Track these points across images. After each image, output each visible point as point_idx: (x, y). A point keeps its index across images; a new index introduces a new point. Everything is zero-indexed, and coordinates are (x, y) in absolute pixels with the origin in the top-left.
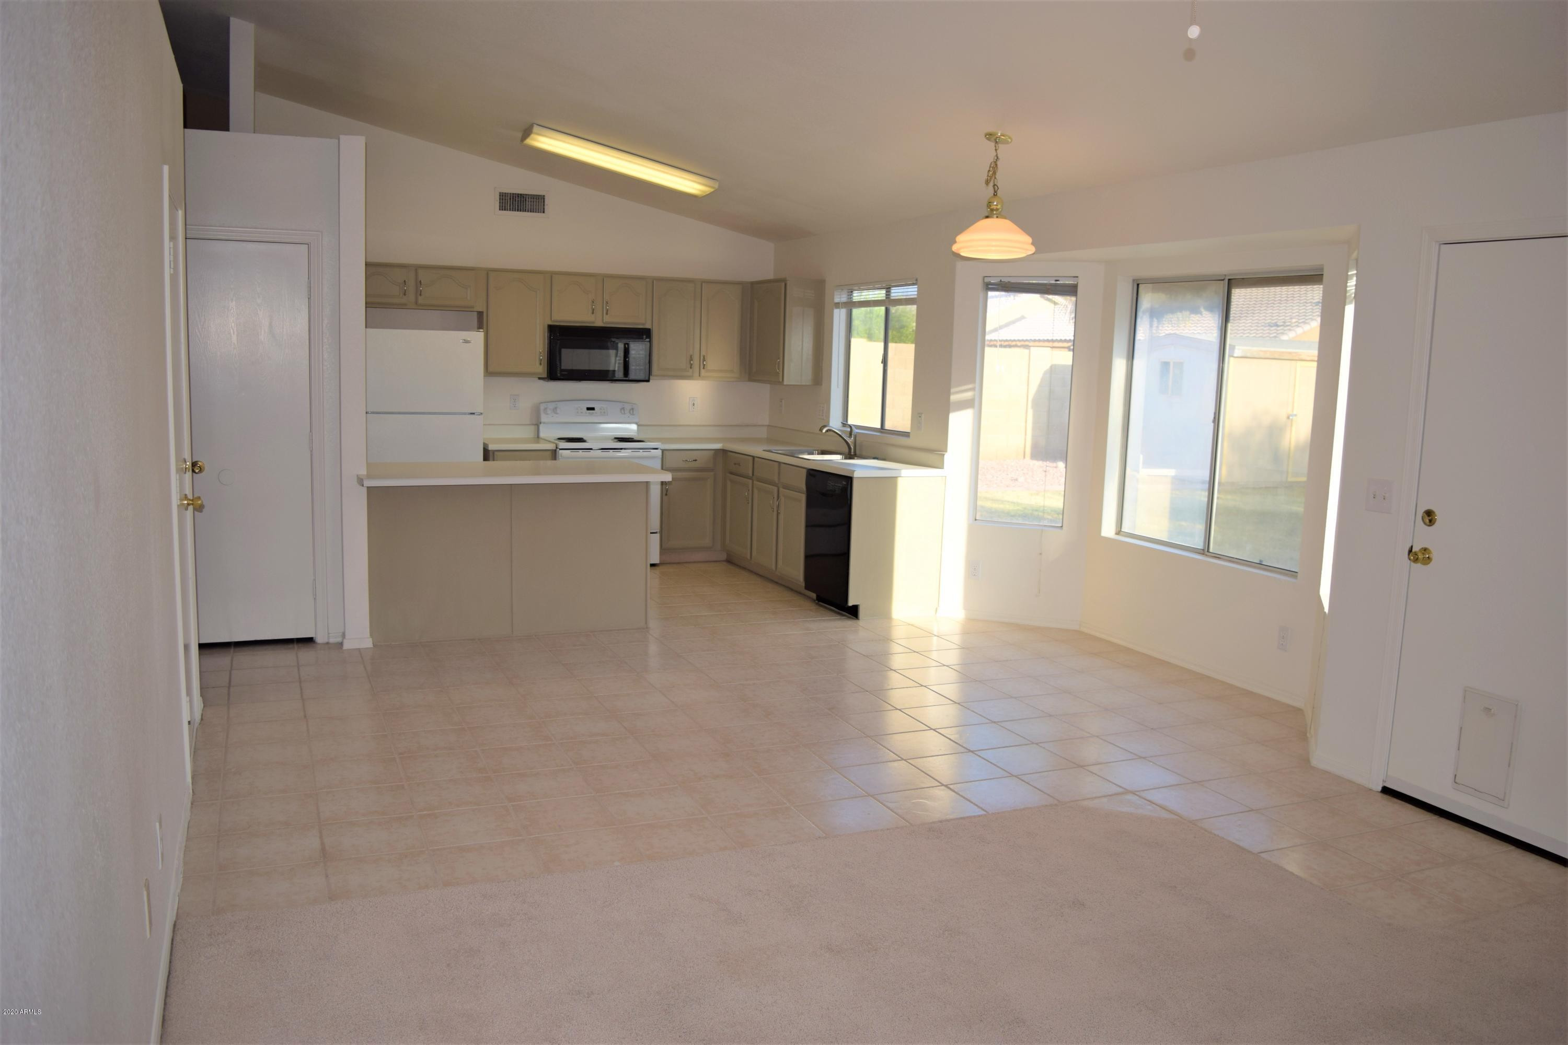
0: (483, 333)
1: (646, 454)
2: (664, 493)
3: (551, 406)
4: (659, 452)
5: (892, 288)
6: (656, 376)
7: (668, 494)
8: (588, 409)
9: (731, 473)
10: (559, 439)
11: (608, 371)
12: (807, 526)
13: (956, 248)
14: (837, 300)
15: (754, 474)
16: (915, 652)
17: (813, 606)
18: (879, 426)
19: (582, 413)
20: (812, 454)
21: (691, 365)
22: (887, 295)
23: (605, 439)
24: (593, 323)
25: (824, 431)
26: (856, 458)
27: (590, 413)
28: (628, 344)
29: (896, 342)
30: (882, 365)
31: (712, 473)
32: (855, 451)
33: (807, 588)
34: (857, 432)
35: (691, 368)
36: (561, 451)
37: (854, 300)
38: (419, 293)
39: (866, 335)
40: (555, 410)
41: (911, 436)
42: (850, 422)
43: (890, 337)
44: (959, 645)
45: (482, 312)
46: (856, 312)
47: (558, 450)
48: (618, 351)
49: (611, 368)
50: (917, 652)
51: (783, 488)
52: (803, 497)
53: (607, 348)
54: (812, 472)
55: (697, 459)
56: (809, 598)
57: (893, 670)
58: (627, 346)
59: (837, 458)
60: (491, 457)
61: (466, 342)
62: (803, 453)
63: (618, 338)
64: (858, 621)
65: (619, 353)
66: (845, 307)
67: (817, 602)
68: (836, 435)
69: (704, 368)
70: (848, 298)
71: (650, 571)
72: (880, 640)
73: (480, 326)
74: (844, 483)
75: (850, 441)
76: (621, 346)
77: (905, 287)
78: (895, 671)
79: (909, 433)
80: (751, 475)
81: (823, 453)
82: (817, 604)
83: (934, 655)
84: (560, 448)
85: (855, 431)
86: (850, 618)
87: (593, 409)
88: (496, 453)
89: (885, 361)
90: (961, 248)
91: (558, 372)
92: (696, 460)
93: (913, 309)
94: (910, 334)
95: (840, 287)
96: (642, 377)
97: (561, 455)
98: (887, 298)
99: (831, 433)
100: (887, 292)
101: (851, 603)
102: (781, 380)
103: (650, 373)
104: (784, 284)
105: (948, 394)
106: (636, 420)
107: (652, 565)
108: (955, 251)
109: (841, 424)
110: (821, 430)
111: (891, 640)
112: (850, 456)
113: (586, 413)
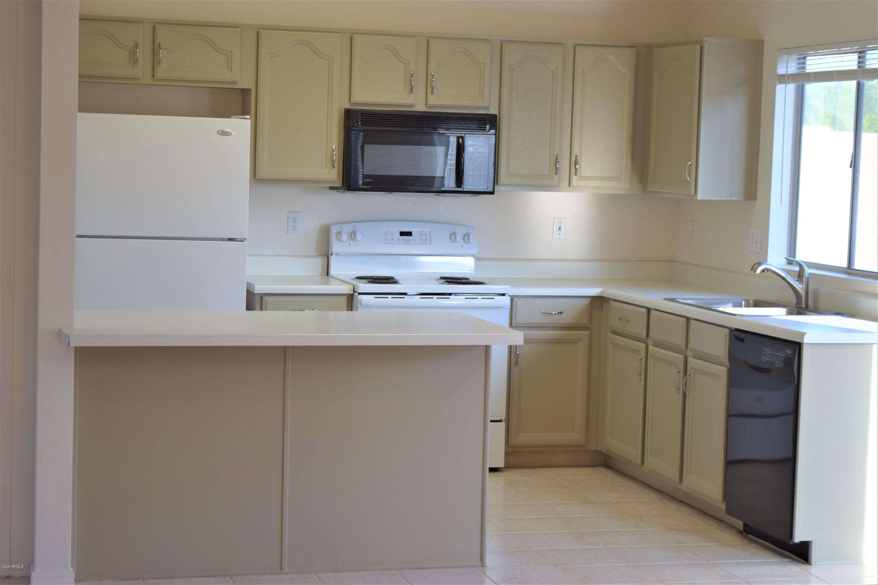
0: (250, 120)
1: (487, 302)
2: (513, 361)
3: (348, 228)
4: (506, 300)
5: (868, 52)
6: (504, 185)
7: (518, 362)
8: (402, 234)
9: (614, 333)
10: (359, 278)
12: (729, 415)
14: (781, 70)
15: (651, 334)
17: (738, 540)
18: (845, 265)
19: (393, 239)
21: (557, 169)
22: (859, 63)
23: (427, 278)
24: (412, 106)
25: (759, 271)
26: (808, 313)
27: (404, 240)
28: (463, 138)
30: (851, 170)
31: (587, 332)
32: (807, 303)
33: (729, 511)
34: (810, 274)
35: (556, 173)
36: (361, 297)
37: (808, 71)
38: (155, 61)
39: (829, 121)
40: (353, 235)
42: (800, 257)
43: (865, 124)
45: (249, 90)
46: (811, 88)
47: (356, 294)
48: (448, 149)
51: (694, 358)
52: (722, 371)
53: (433, 144)
54: (737, 333)
55: (563, 311)
56: (731, 527)
58: (461, 140)
59: (779, 313)
60: (258, 306)
61: (224, 133)
62: (724, 303)
63: (448, 129)
64: (809, 566)
65: (450, 149)
66: (793, 82)
67: (744, 533)
68: (775, 275)
69: (576, 174)
70: (799, 68)
73: (244, 111)
74: (790, 352)
75: (798, 286)
76: (453, 140)
80: (644, 336)
81: (757, 304)
82: (745, 537)
84: (360, 292)
85: (808, 271)
86: (794, 560)
87: (409, 234)
88: (266, 298)
89: (855, 165)
91: (360, 177)
92: (561, 313)
95: (788, 50)
96: (483, 187)
97: (361, 305)
98: (859, 67)
99: (769, 272)
100: (860, 57)
101: (798, 537)
102: (693, 193)
103: (496, 181)
104: (698, 47)
106: (475, 251)
107: (492, 470)
109: (785, 261)
110: (754, 269)
112: (800, 312)
113: (399, 240)
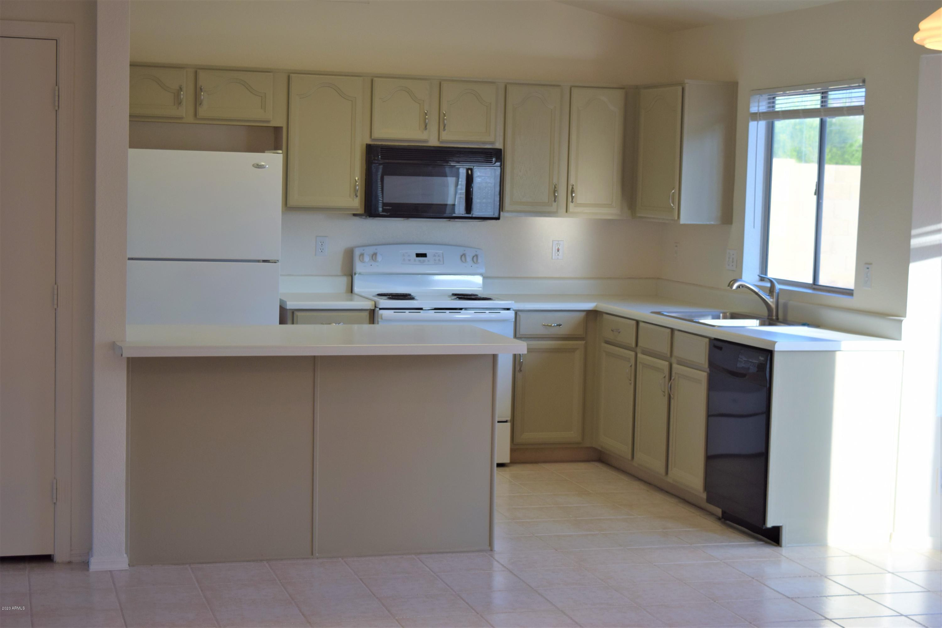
0: (282, 155)
1: (493, 316)
2: (518, 368)
3: (371, 250)
4: (511, 314)
5: (830, 93)
6: (509, 211)
7: (522, 369)
8: (418, 255)
9: (607, 342)
10: (380, 295)
11: (446, 205)
12: (710, 415)
13: (918, 39)
14: (754, 109)
15: (640, 343)
16: (859, 594)
17: (717, 526)
18: (810, 281)
19: (409, 260)
20: (718, 318)
21: (555, 197)
22: (822, 102)
23: (441, 294)
24: (426, 141)
25: (734, 287)
26: (778, 324)
27: (420, 261)
28: (471, 170)
29: (837, 163)
31: (582, 343)
32: (777, 315)
33: (709, 500)
34: (780, 289)
35: (555, 201)
36: (381, 312)
37: (777, 110)
38: (197, 102)
39: (795, 154)
40: (374, 256)
41: (855, 294)
42: (772, 274)
43: (827, 156)
44: (923, 587)
45: (280, 128)
46: (779, 125)
47: (377, 309)
48: (458, 179)
49: (450, 202)
50: (863, 595)
51: (678, 364)
52: (703, 376)
53: (445, 175)
54: (716, 342)
55: (561, 323)
56: (711, 514)
57: (828, 619)
58: (470, 172)
59: (752, 324)
60: (289, 320)
61: (259, 166)
62: (704, 316)
63: (458, 162)
64: (779, 548)
65: (460, 180)
66: (765, 119)
67: (723, 520)
69: (572, 202)
70: (769, 107)
71: (497, 470)
72: (810, 576)
73: (276, 147)
74: (762, 359)
75: (770, 300)
76: (463, 172)
77: (848, 91)
78: (831, 620)
79: (852, 290)
80: (634, 345)
81: (734, 316)
82: (723, 523)
83: (888, 600)
84: (381, 307)
85: (778, 286)
86: (766, 543)
87: (424, 255)
88: (296, 313)
89: (819, 192)
90: (924, 39)
91: (380, 205)
92: (560, 325)
93: (860, 119)
94: (857, 151)
95: (759, 91)
96: (489, 214)
97: (382, 318)
98: (822, 106)
99: (744, 289)
100: (822, 97)
101: (771, 523)
102: (676, 218)
103: (501, 207)
104: (680, 89)
105: (908, 237)
106: (483, 271)
107: (500, 465)
108: (919, 43)
109: (758, 278)
110: (730, 285)
111: (826, 577)
112: (772, 322)
113: (415, 261)
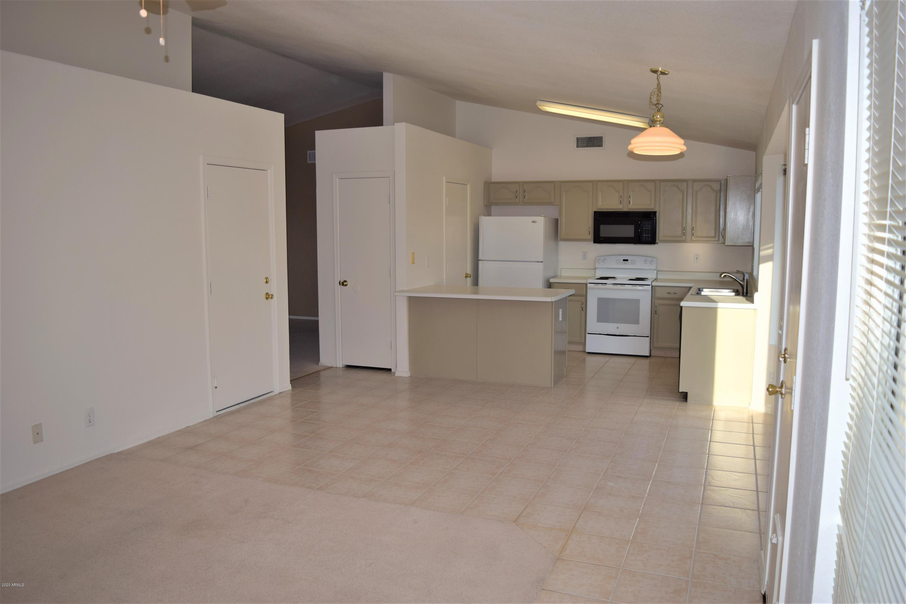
1: (644, 288)
4: (650, 287)
6: (662, 240)
7: (657, 313)
8: (624, 260)
19: (620, 262)
24: (622, 209)
25: (722, 276)
27: (624, 263)
32: (747, 291)
35: (684, 235)
36: (590, 285)
38: (524, 197)
40: (604, 260)
58: (640, 222)
61: (534, 222)
64: (685, 403)
68: (733, 279)
69: (693, 235)
75: (744, 283)
87: (627, 260)
88: (553, 284)
96: (649, 241)
99: (728, 277)
103: (656, 239)
113: (622, 263)
